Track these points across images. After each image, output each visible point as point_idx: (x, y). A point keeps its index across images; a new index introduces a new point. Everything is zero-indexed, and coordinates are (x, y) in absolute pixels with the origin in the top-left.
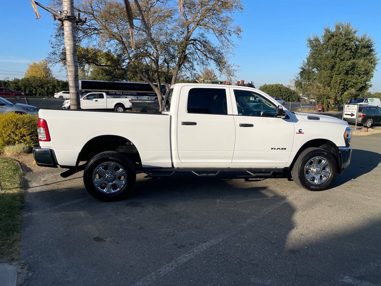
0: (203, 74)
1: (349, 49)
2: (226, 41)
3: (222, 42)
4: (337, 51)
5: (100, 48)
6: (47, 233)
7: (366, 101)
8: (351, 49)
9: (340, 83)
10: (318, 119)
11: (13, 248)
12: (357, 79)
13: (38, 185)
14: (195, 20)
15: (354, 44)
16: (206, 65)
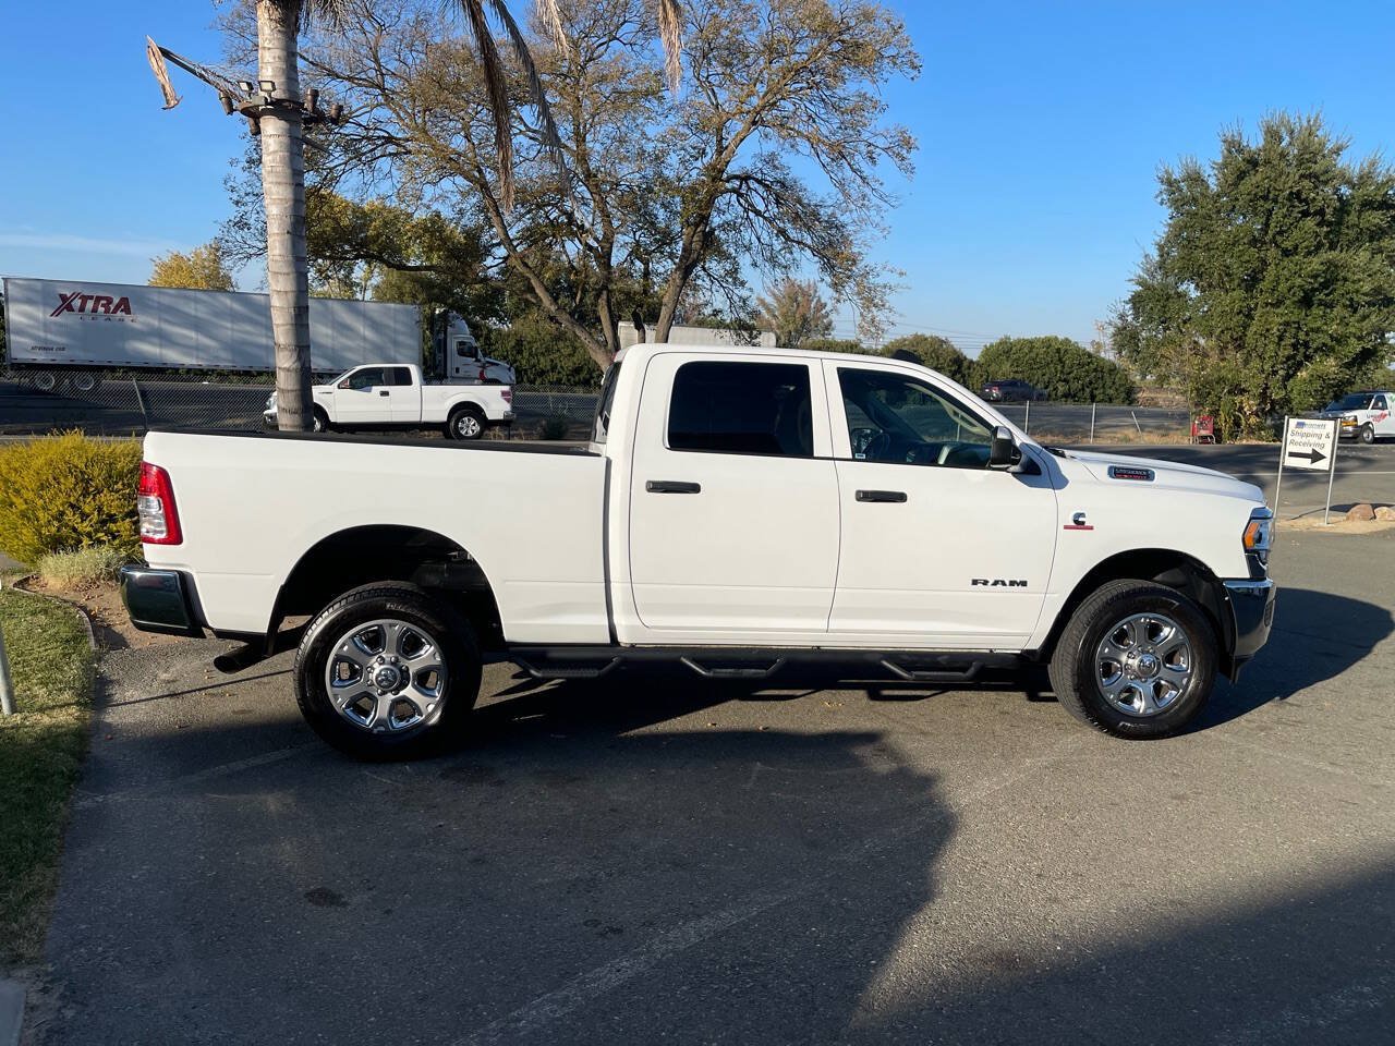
0: (778, 300)
1: (1316, 214)
2: (859, 180)
3: (841, 185)
4: (1268, 219)
5: (403, 206)
6: (147, 870)
7: (1380, 404)
8: (1321, 212)
9: (1281, 338)
10: (1146, 475)
11: (24, 918)
12: (1343, 322)
13: (144, 698)
14: (745, 108)
15: (1334, 194)
16: (786, 267)
